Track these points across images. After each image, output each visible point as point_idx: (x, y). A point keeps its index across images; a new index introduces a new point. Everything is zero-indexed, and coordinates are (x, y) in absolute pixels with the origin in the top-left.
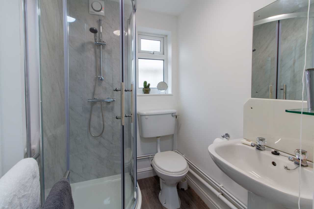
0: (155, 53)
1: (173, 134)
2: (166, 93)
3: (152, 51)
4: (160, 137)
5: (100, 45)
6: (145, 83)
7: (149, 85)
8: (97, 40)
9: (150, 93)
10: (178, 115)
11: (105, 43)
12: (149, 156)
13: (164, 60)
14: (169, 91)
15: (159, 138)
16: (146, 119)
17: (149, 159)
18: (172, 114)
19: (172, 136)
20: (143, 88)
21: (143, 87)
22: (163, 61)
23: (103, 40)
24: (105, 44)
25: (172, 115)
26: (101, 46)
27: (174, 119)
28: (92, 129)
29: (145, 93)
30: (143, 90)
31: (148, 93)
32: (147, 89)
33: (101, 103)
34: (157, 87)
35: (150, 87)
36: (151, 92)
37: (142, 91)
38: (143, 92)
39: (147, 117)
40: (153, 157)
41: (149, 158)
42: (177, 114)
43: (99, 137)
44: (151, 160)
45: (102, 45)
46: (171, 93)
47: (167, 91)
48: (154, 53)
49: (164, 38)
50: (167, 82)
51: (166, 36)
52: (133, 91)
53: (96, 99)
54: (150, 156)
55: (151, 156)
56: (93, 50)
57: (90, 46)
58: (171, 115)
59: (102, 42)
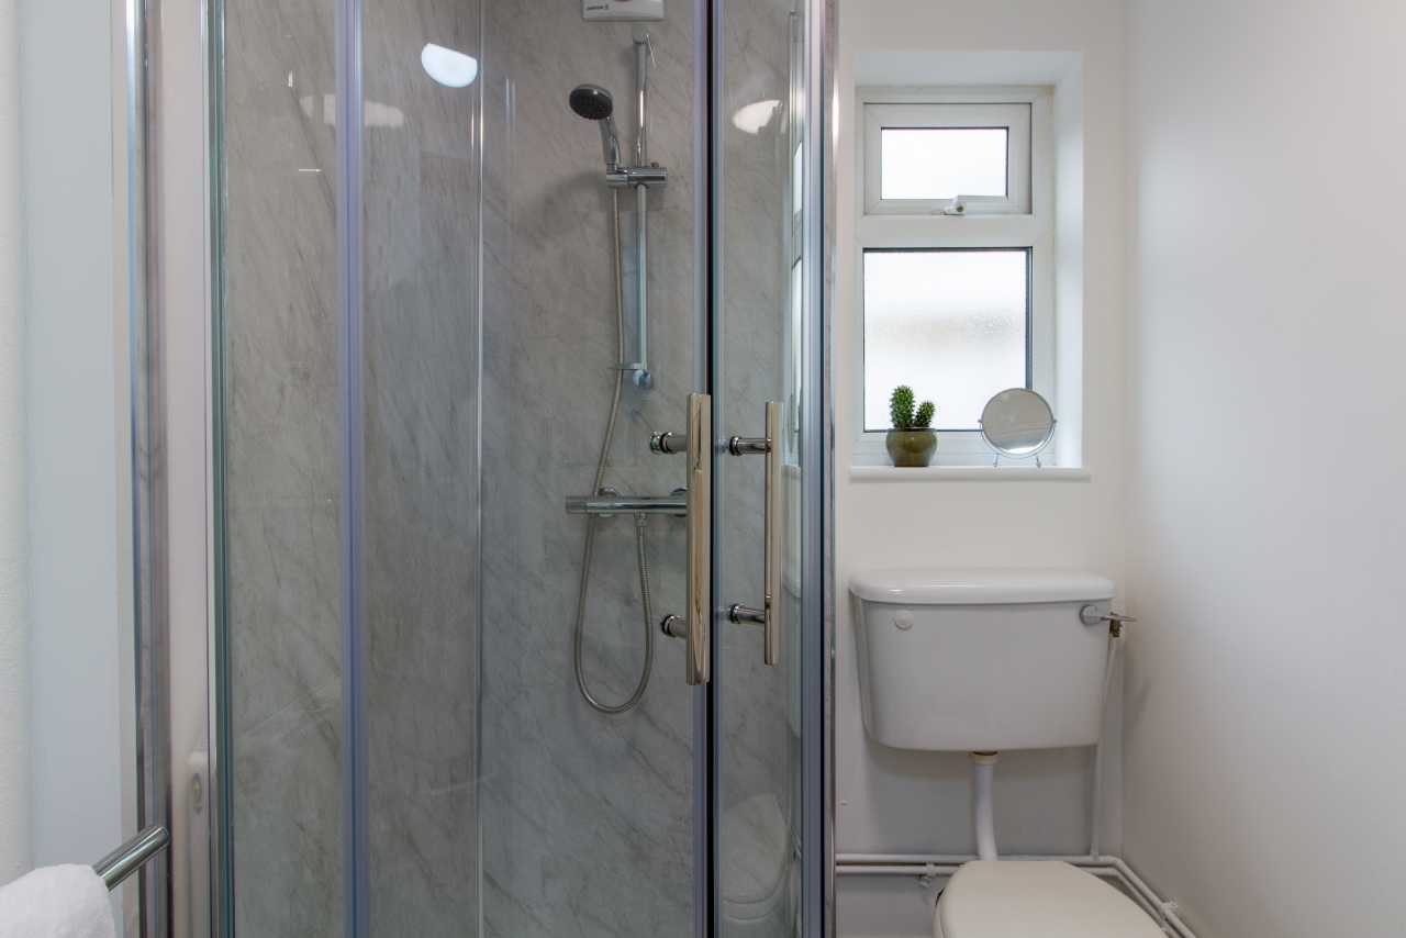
0: (968, 207)
1: (1089, 741)
2: (1039, 465)
3: (951, 200)
4: (995, 753)
5: (636, 187)
6: (902, 398)
7: (927, 410)
8: (623, 159)
9: (931, 462)
10: (1128, 619)
11: (664, 169)
12: (924, 864)
13: (1028, 249)
14: (1067, 451)
15: (988, 761)
16: (903, 627)
17: (924, 884)
18: (1085, 604)
19: (1086, 755)
20: (890, 431)
21: (891, 426)
22: (1023, 254)
23: (653, 158)
24: (663, 178)
25: (1082, 618)
26: (642, 189)
27: (1093, 643)
28: (589, 665)
29: (900, 463)
30: (889, 446)
31: (923, 464)
32: (913, 438)
33: (637, 518)
34: (978, 426)
35: (935, 423)
36: (943, 458)
37: (886, 451)
38: (891, 462)
39: (904, 615)
40: (949, 875)
41: (921, 876)
42: (1119, 609)
43: (626, 714)
44: (937, 893)
45: (647, 187)
46: (1079, 467)
47: (1053, 452)
48: (960, 209)
49: (1030, 104)
50: (1055, 393)
51: (1049, 90)
52: (774, 449)
53: (614, 495)
54: (930, 869)
55: (936, 864)
56: (600, 218)
57: (588, 199)
58: (1073, 614)
59: (646, 167)
